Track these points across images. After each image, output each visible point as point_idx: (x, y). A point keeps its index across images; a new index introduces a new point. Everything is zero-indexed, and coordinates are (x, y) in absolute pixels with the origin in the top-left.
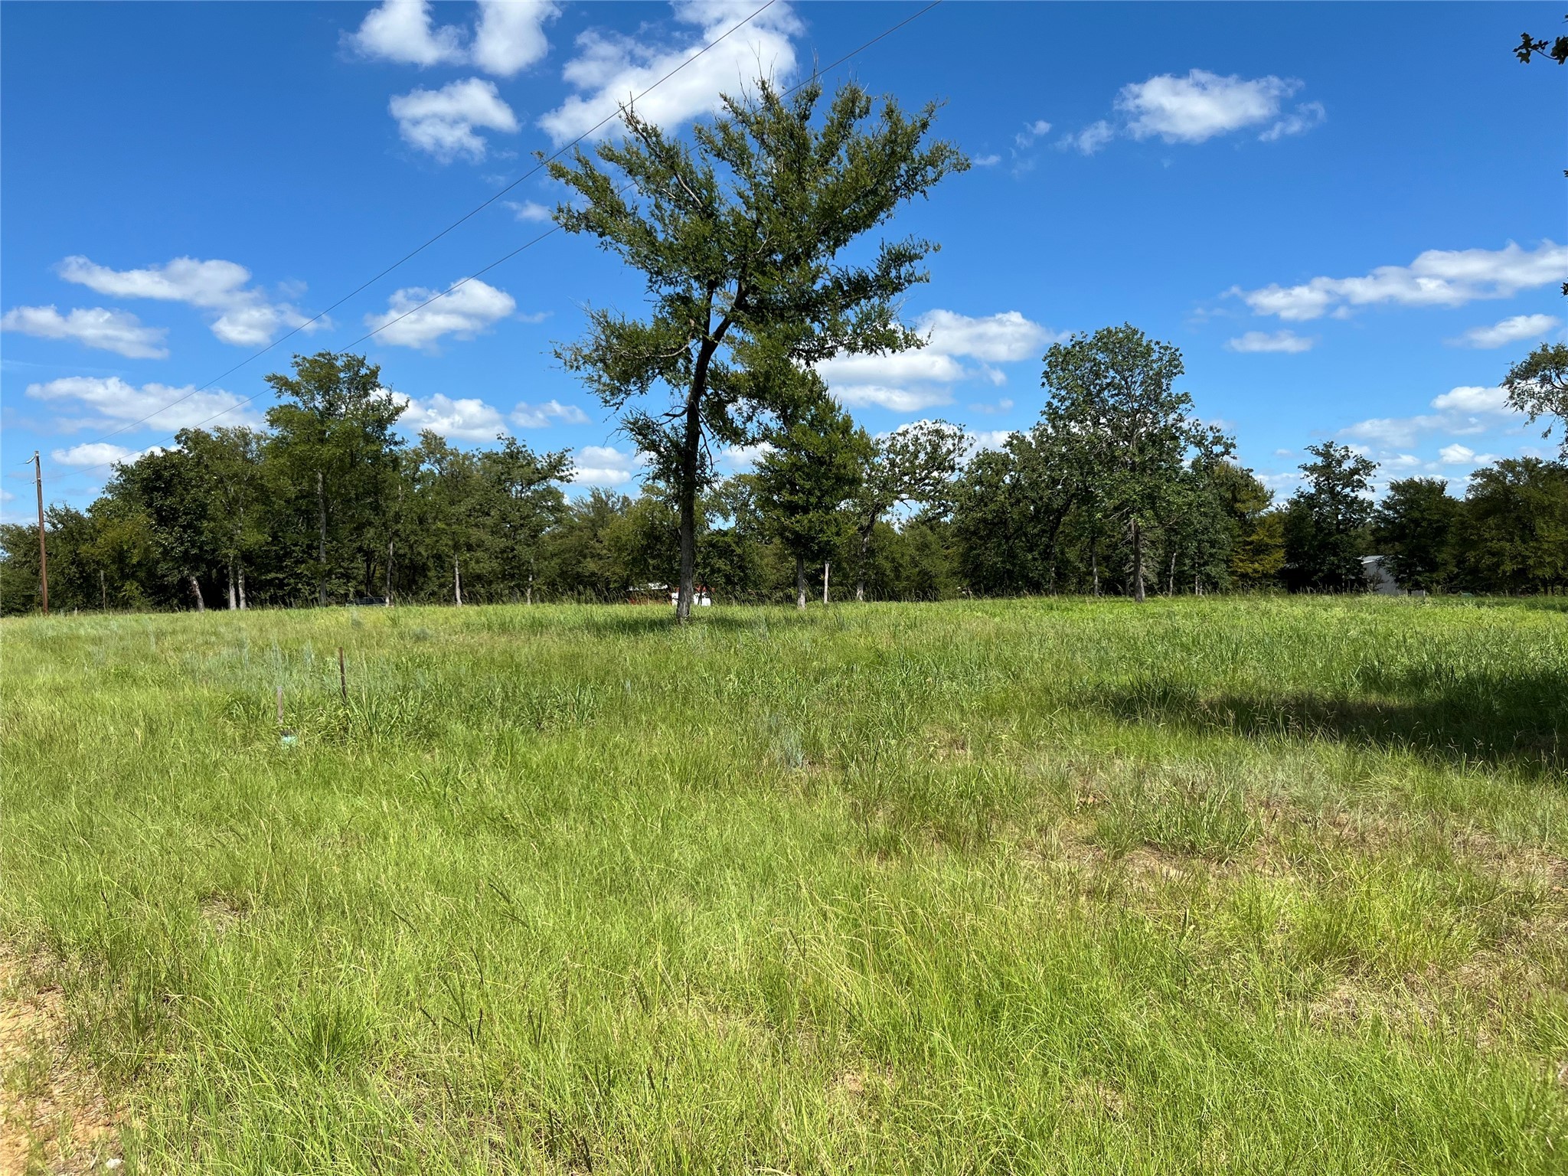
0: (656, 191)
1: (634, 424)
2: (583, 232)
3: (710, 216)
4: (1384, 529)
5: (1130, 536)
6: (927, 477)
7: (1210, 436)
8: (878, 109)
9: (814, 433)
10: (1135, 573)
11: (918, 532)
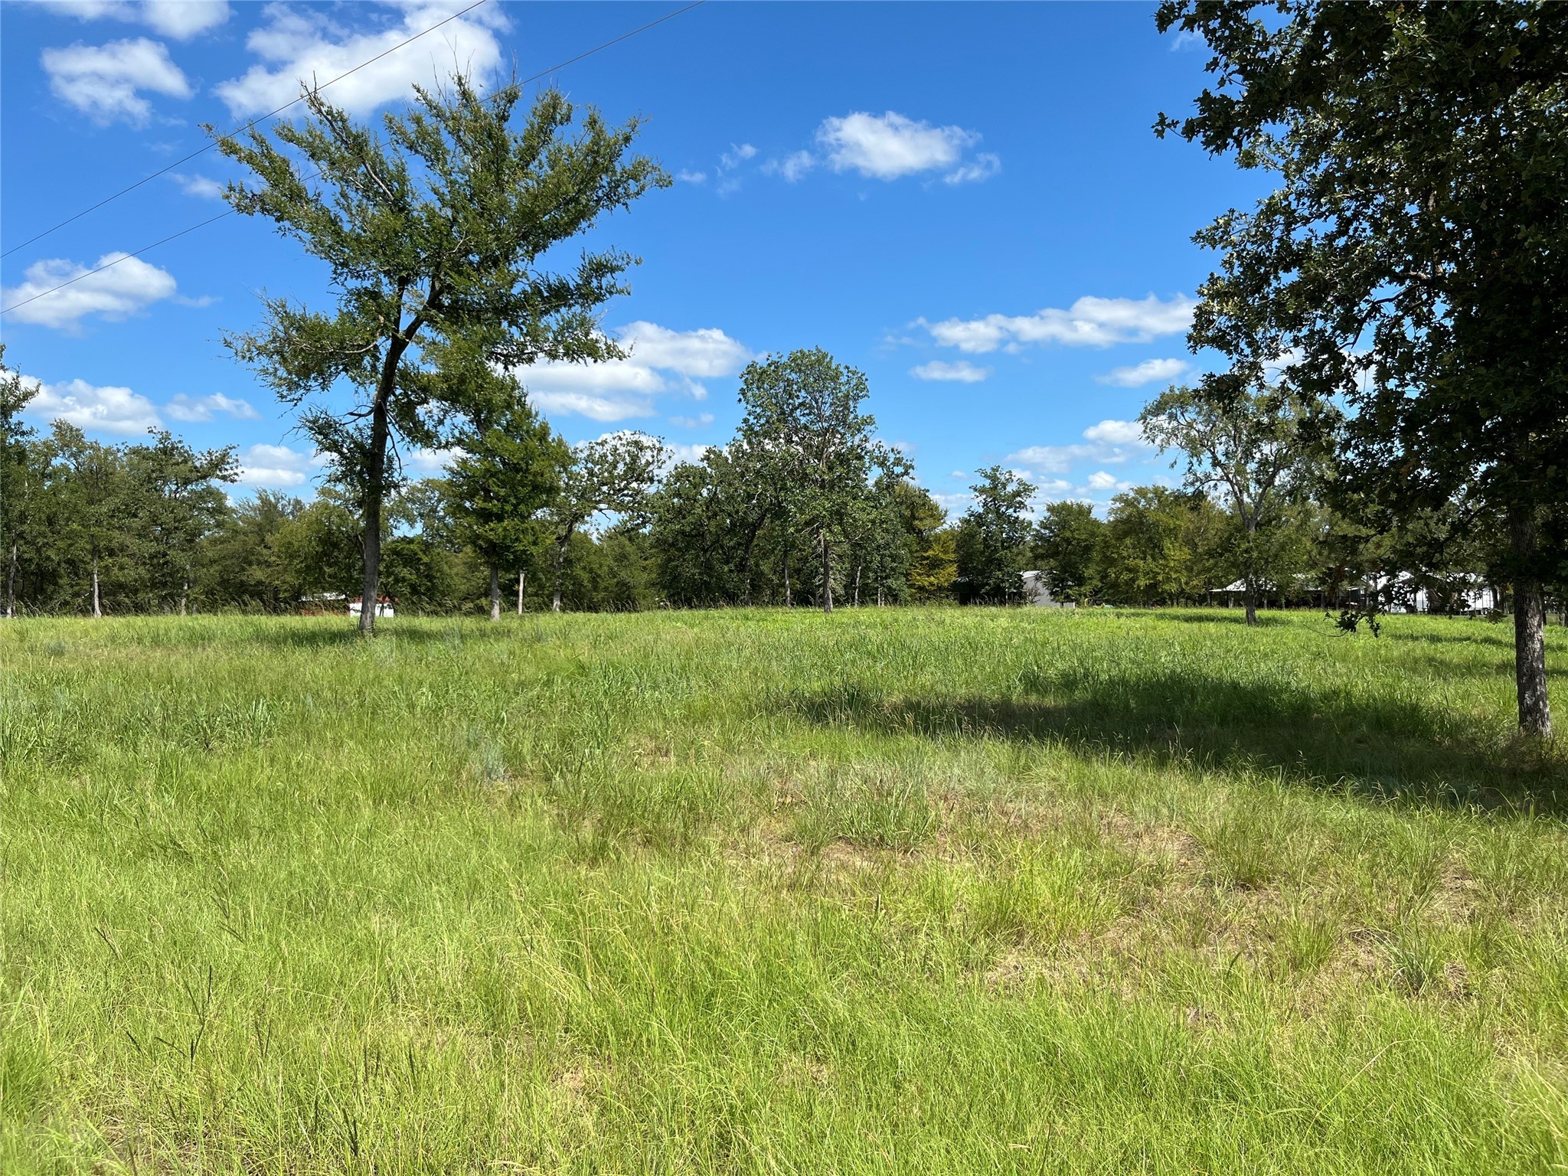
0: (341, 178)
1: (314, 422)
2: (258, 215)
3: (401, 210)
4: (1041, 547)
5: (820, 550)
6: (626, 488)
7: (892, 457)
8: (580, 118)
9: (509, 439)
10: (824, 585)
11: (616, 542)
